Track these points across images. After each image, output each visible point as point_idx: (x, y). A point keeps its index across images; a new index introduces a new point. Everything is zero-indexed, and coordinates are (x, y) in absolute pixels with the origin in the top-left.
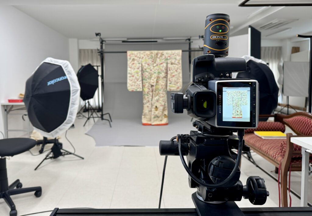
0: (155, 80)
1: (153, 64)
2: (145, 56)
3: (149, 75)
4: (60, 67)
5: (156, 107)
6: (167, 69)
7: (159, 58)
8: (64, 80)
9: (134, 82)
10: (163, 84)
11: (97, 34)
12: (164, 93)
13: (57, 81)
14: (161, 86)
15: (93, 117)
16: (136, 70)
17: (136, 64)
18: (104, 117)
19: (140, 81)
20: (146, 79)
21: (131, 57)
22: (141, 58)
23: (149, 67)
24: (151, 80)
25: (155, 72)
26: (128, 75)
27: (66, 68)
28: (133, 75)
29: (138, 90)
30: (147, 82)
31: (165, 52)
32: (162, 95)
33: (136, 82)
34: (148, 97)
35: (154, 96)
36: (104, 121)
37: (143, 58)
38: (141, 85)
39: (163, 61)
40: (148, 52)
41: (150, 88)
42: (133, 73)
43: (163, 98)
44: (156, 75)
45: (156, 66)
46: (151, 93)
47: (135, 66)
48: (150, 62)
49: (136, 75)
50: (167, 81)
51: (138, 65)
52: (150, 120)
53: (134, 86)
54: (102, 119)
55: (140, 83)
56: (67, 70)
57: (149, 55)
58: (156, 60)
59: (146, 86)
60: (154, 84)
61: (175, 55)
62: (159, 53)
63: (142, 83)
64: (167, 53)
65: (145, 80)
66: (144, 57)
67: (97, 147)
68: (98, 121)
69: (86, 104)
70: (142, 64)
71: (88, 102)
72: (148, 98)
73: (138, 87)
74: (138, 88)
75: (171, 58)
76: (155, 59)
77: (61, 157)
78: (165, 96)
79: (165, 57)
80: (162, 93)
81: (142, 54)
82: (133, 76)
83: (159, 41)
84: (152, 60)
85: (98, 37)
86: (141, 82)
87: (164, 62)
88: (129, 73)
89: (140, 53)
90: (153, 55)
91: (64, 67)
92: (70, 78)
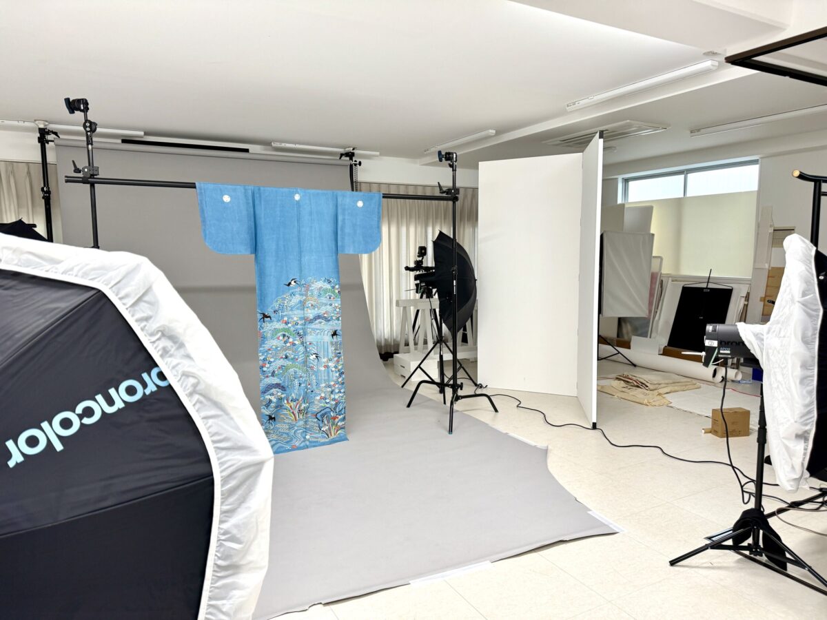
8: (146, 399)
11: (72, 105)
56: (154, 325)
83: (253, 149)
91: (130, 301)
92: (192, 381)
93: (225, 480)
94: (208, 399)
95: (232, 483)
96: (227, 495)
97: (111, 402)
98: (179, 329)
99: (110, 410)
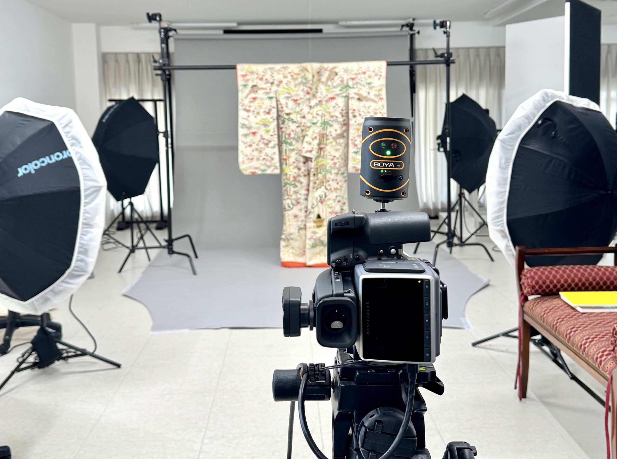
0: (316, 141)
1: (309, 99)
2: (285, 77)
3: (299, 130)
4: (52, 126)
5: (319, 217)
6: (346, 114)
7: (325, 84)
8: (63, 160)
9: (257, 150)
10: (337, 154)
11: (151, 18)
12: (340, 178)
13: (43, 165)
14: (332, 160)
15: (146, 248)
16: (263, 116)
17: (262, 99)
18: (176, 246)
19: (273, 147)
20: (289, 141)
21: (247, 81)
22: (276, 82)
23: (298, 109)
24: (305, 144)
25: (315, 121)
26: (241, 131)
27: (67, 129)
28: (254, 131)
29: (269, 171)
30: (293, 150)
31: (340, 67)
32: (333, 185)
33: (264, 149)
34: (296, 189)
35: (314, 188)
36: (174, 256)
37: (281, 82)
38: (277, 157)
39: (337, 91)
40: (294, 68)
41: (301, 165)
42: (253, 125)
43: (339, 193)
44: (317, 129)
45: (317, 105)
46: (304, 180)
47: (260, 107)
48: (302, 94)
49: (262, 132)
50: (347, 145)
51: (267, 104)
52: (304, 254)
53: (258, 159)
54: (171, 251)
55: (274, 153)
56: (70, 135)
57: (298, 74)
58: (316, 89)
59: (292, 160)
60: (313, 155)
61: (368, 74)
62: (326, 70)
63: (280, 152)
64: (346, 71)
65: (286, 143)
66: (285, 81)
67: (156, 333)
68: (158, 257)
69: (124, 209)
70: (277, 101)
71: (131, 204)
72: (296, 192)
73: (268, 163)
74: (269, 167)
75: (357, 83)
76: (314, 86)
77: (58, 364)
78: (341, 186)
79: (342, 81)
80: (333, 180)
81: (279, 71)
82: (254, 133)
83: (327, 28)
84: (306, 89)
85: (155, 24)
86: (276, 150)
87: (338, 95)
88: (244, 125)
89: (271, 69)
90: (310, 77)
91: (63, 126)
92: (79, 155)
93: (86, 190)
94: (84, 161)
95: (88, 192)
96: (87, 196)
97: (51, 159)
98: (78, 136)
99: (50, 162)
